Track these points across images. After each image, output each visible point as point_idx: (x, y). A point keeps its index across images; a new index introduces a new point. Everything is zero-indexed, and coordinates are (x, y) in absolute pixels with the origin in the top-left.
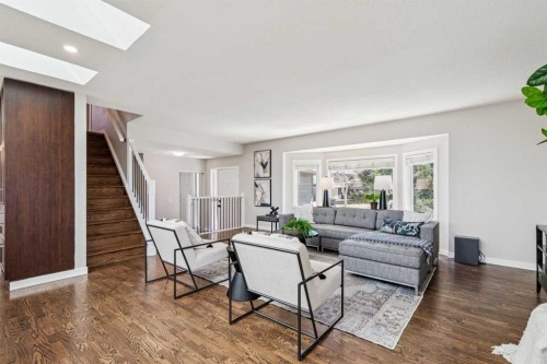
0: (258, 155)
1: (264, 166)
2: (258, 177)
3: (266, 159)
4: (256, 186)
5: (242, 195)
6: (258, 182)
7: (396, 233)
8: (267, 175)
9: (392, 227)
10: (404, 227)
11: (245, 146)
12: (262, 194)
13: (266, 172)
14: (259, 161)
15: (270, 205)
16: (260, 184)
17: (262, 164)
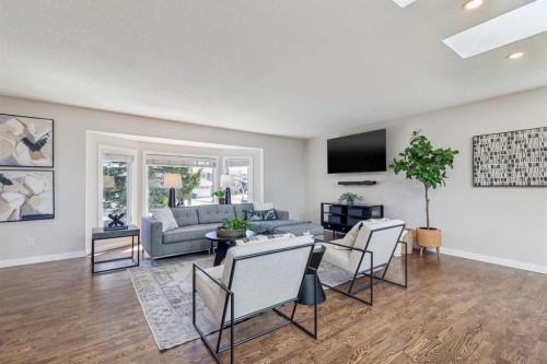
0: (13, 123)
2: (13, 165)
3: (39, 133)
6: (10, 175)
7: (263, 220)
8: (43, 162)
12: (28, 197)
13: (43, 157)
14: (17, 134)
15: (52, 217)
16: (19, 180)
17: (26, 141)
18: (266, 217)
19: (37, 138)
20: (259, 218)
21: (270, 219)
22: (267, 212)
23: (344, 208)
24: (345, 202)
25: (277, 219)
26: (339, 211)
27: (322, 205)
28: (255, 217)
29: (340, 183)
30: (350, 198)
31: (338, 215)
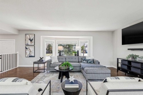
0: (28, 36)
1: (31, 41)
2: (28, 45)
3: (32, 38)
4: (26, 48)
5: (18, 52)
6: (27, 47)
7: (87, 63)
8: (33, 44)
9: (86, 61)
10: (90, 61)
11: (20, 31)
12: (30, 52)
13: (32, 43)
14: (28, 38)
15: (34, 57)
16: (29, 48)
17: (30, 39)
18: (89, 62)
19: (32, 39)
20: (86, 62)
21: (90, 63)
22: (89, 60)
23: (130, 62)
24: (130, 59)
25: (94, 63)
26: (127, 63)
27: (118, 59)
28: (85, 61)
29: (129, 49)
30: (134, 57)
31: (126, 65)
